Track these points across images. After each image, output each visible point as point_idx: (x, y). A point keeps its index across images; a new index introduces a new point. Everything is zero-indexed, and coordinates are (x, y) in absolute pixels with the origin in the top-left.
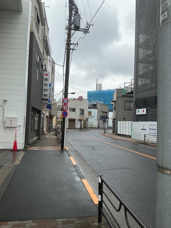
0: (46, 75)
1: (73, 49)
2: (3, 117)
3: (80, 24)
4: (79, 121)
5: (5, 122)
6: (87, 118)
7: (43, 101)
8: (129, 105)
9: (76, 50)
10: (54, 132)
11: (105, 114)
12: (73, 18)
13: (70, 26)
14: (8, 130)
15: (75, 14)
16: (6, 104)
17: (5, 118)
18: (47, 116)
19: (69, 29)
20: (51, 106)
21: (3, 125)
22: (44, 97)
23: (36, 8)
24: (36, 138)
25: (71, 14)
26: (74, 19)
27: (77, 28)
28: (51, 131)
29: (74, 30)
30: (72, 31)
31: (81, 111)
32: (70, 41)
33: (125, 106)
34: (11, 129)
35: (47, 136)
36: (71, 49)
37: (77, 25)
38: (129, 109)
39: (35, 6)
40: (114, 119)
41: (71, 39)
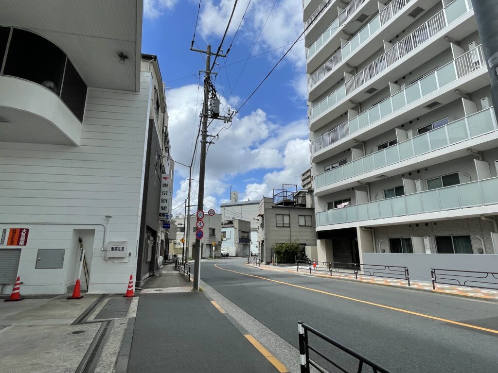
0: (166, 178)
1: (210, 143)
2: (104, 242)
3: (219, 111)
4: (208, 246)
5: (107, 250)
6: (219, 242)
7: (160, 217)
8: (281, 220)
9: (214, 143)
10: (174, 265)
11: (246, 235)
12: (209, 103)
13: (206, 113)
14: (110, 262)
15: (212, 98)
16: (109, 222)
17: (106, 243)
18: (162, 241)
19: (204, 116)
20: (169, 224)
21: (103, 255)
22: (161, 211)
23: (155, 88)
24: (148, 275)
25: (206, 98)
26: (211, 105)
27: (216, 116)
28: (167, 264)
29: (210, 118)
30: (208, 119)
31: (212, 231)
32: (205, 131)
33: (278, 222)
34: (115, 261)
35: (164, 272)
36: (207, 142)
37: (216, 112)
38: (282, 225)
39: (155, 86)
40: (263, 241)
41: (208, 129)
